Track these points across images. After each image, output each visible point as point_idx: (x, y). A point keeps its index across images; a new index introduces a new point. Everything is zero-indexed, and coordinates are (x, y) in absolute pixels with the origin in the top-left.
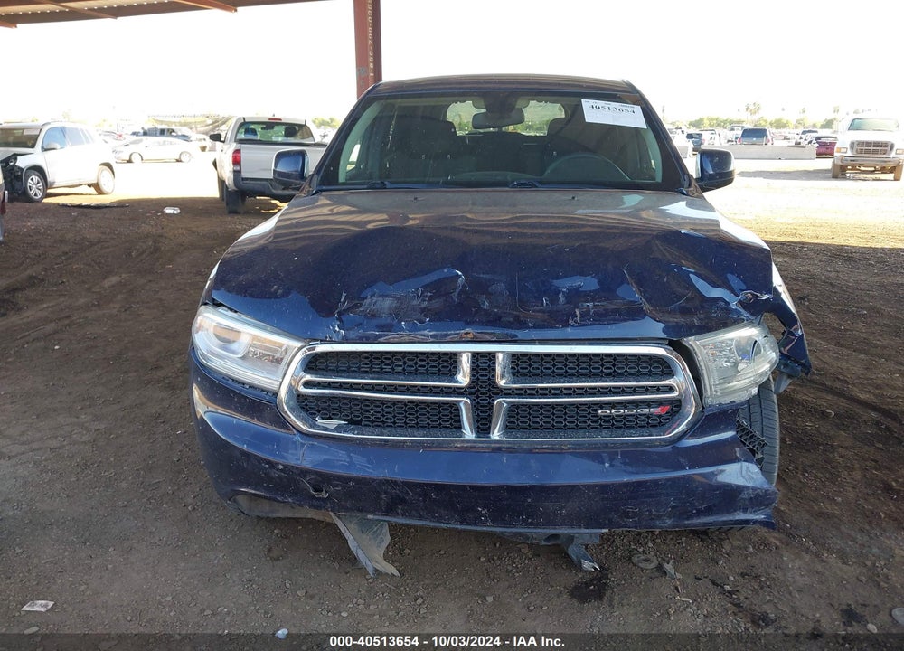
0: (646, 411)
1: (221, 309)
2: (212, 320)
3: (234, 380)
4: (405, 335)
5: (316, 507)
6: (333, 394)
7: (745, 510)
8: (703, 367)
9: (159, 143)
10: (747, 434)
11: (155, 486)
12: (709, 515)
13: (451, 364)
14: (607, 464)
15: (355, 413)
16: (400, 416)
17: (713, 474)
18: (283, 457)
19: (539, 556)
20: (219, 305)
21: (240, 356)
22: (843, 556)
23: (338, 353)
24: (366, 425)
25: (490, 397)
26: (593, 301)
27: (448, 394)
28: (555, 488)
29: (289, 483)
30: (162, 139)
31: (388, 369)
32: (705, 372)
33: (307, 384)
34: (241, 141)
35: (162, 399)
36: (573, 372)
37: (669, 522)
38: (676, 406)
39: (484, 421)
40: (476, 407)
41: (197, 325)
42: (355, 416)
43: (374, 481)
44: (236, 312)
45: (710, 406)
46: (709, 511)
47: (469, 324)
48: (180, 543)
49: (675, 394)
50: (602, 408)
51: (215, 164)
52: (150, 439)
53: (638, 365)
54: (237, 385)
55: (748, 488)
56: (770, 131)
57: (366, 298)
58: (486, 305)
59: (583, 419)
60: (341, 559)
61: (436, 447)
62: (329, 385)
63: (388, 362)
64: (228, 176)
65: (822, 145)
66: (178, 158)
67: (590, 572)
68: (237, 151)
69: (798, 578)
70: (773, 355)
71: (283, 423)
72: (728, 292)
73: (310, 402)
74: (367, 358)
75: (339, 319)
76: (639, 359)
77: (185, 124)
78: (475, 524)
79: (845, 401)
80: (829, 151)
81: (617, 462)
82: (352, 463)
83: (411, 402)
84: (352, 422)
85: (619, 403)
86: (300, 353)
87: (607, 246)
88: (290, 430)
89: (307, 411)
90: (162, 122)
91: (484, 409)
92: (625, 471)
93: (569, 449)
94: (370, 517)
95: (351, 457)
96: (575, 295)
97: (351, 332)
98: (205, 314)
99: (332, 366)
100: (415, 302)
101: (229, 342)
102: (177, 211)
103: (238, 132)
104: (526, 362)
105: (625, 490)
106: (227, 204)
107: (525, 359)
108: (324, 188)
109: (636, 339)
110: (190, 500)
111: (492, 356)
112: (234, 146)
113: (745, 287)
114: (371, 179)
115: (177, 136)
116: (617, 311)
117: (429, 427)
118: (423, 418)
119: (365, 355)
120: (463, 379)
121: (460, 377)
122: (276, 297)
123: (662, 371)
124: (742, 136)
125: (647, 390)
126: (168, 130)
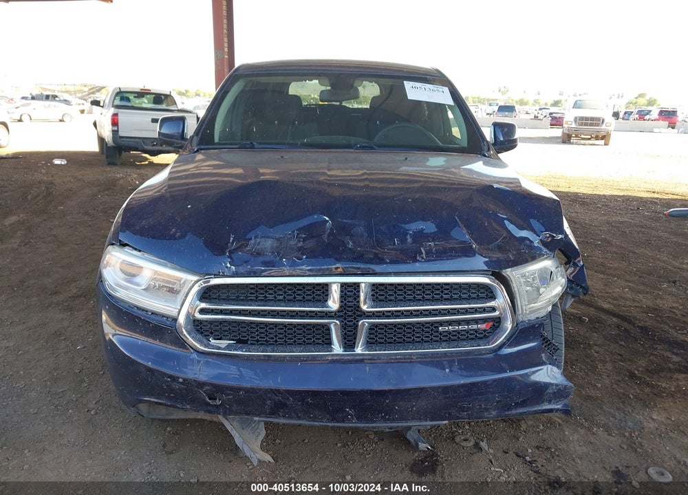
0: (475, 327)
1: (127, 249)
2: (119, 258)
3: (139, 308)
4: (287, 270)
5: (209, 412)
6: (225, 319)
7: (550, 402)
8: (517, 292)
9: (45, 106)
10: (547, 342)
11: (61, 395)
12: (523, 407)
13: (323, 293)
14: (447, 370)
15: (242, 334)
16: (281, 336)
17: (527, 375)
18: (184, 373)
19: (383, 440)
20: (125, 245)
21: (143, 288)
22: (608, 430)
23: (228, 286)
24: (251, 344)
25: (355, 318)
26: (433, 241)
27: (322, 317)
28: (408, 391)
29: (188, 393)
30: (47, 103)
31: (271, 297)
32: (518, 295)
33: (202, 311)
34: (118, 107)
35: (62, 319)
36: (420, 297)
37: (494, 413)
38: (497, 323)
39: (350, 338)
40: (344, 327)
41: (105, 262)
42: (242, 337)
43: (260, 390)
44: (140, 251)
45: (522, 322)
46: (523, 404)
47: (338, 260)
48: (86, 444)
49: (497, 313)
50: (441, 326)
51: (95, 124)
52: (53, 354)
53: (469, 291)
54: (140, 312)
55: (552, 384)
56: (517, 107)
57: (251, 239)
58: (351, 245)
59: (427, 335)
60: (225, 450)
61: (311, 360)
62: (221, 312)
63: (271, 292)
64: (107, 134)
65: (554, 118)
66: (61, 119)
67: (424, 451)
68: (115, 115)
69: (578, 448)
70: (563, 281)
71: (182, 344)
72: (532, 233)
73: (204, 326)
74: (252, 289)
75: (230, 257)
76: (470, 286)
77: (67, 92)
78: (343, 422)
79: (594, 310)
80: (558, 123)
81: (455, 368)
82: (241, 375)
83: (290, 324)
84: (239, 341)
85: (454, 321)
86: (197, 285)
87: (440, 197)
88: (188, 349)
89: (202, 333)
90: (46, 90)
91: (350, 329)
92: (461, 375)
93: (417, 358)
94: (256, 418)
95: (241, 371)
96: (420, 236)
97: (241, 268)
98: (113, 253)
99: (224, 296)
100: (292, 243)
101: (134, 276)
102: (64, 162)
103: (115, 99)
104: (383, 290)
105: (462, 390)
106: (107, 157)
107: (382, 288)
108: (202, 147)
109: (468, 271)
110: (92, 405)
111: (357, 285)
112: (112, 111)
113: (544, 229)
114: (242, 140)
115: (60, 101)
116: (452, 249)
117: (305, 344)
118: (299, 337)
119: (252, 286)
120: (334, 304)
121: (330, 303)
122: (175, 239)
123: (487, 295)
124: (498, 110)
125: (476, 311)
126: (53, 96)
